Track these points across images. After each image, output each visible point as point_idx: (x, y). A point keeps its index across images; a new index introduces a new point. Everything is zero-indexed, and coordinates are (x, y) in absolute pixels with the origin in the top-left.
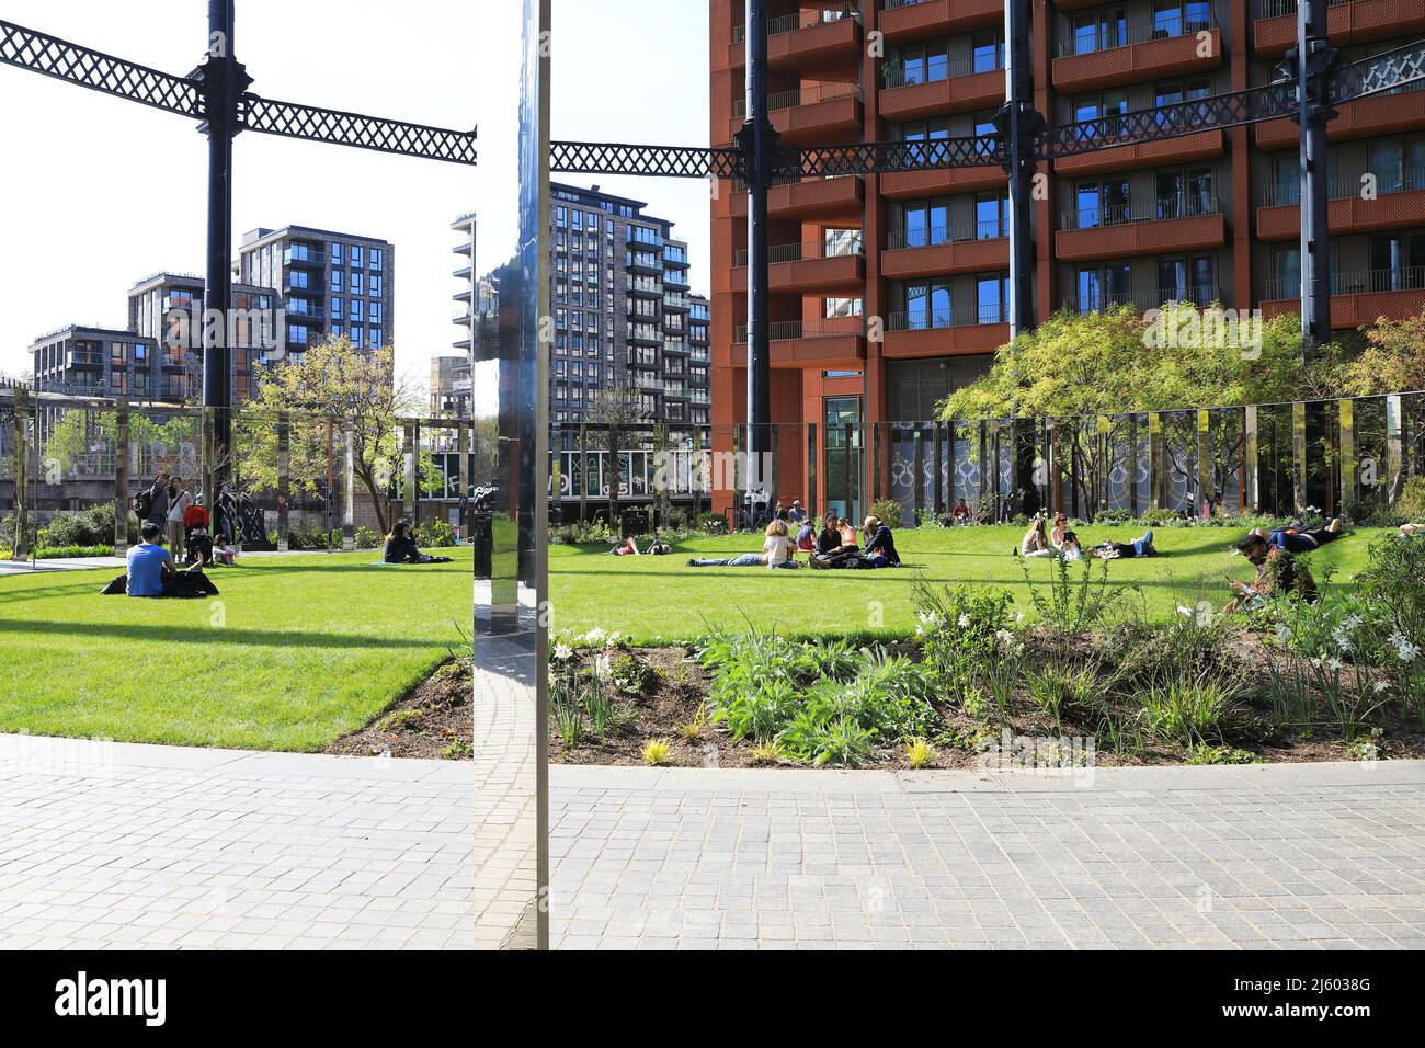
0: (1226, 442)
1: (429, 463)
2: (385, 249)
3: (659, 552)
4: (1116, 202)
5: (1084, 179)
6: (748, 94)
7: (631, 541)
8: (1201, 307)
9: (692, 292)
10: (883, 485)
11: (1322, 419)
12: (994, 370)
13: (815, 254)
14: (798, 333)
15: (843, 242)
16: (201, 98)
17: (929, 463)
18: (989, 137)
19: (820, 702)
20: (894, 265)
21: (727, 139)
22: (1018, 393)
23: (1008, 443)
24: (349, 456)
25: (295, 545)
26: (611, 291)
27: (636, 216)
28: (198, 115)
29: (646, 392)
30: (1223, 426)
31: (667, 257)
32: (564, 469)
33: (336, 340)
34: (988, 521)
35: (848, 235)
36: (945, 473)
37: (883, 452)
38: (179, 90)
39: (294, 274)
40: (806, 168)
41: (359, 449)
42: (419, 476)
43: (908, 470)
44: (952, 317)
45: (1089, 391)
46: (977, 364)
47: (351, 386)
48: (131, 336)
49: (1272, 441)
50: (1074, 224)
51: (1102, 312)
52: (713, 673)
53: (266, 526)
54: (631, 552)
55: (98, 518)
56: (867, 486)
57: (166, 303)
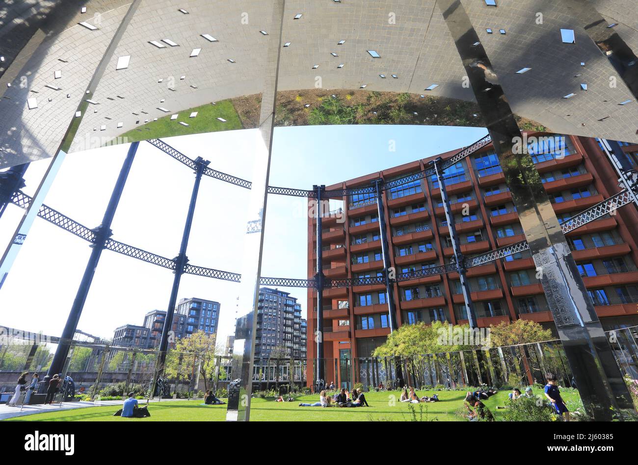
0: (456, 362)
1: (223, 370)
2: (218, 304)
3: (290, 401)
4: (415, 293)
5: (407, 287)
6: (317, 266)
7: (281, 397)
8: (443, 323)
9: (302, 318)
10: (357, 378)
11: (481, 355)
12: (387, 341)
13: (336, 308)
14: (331, 330)
15: (343, 305)
16: (175, 265)
17: (371, 370)
18: (381, 277)
20: (358, 311)
21: (312, 277)
22: (395, 348)
23: (393, 363)
24: (200, 366)
25: (178, 397)
26: (279, 318)
27: (287, 297)
28: (173, 269)
29: (288, 347)
30: (454, 357)
31: (295, 308)
32: (263, 372)
33: (200, 331)
34: (390, 389)
35: (345, 302)
36: (376, 373)
37: (357, 366)
38: (170, 263)
39: (192, 311)
40: (333, 285)
41: (203, 363)
42: (219, 374)
43: (365, 372)
44: (375, 325)
45: (415, 347)
46: (382, 340)
47: (202, 345)
48: (143, 328)
49: (469, 362)
50: (405, 300)
51: (416, 325)
53: (171, 389)
54: (282, 401)
55: (119, 387)
56: (353, 378)
57: (155, 319)
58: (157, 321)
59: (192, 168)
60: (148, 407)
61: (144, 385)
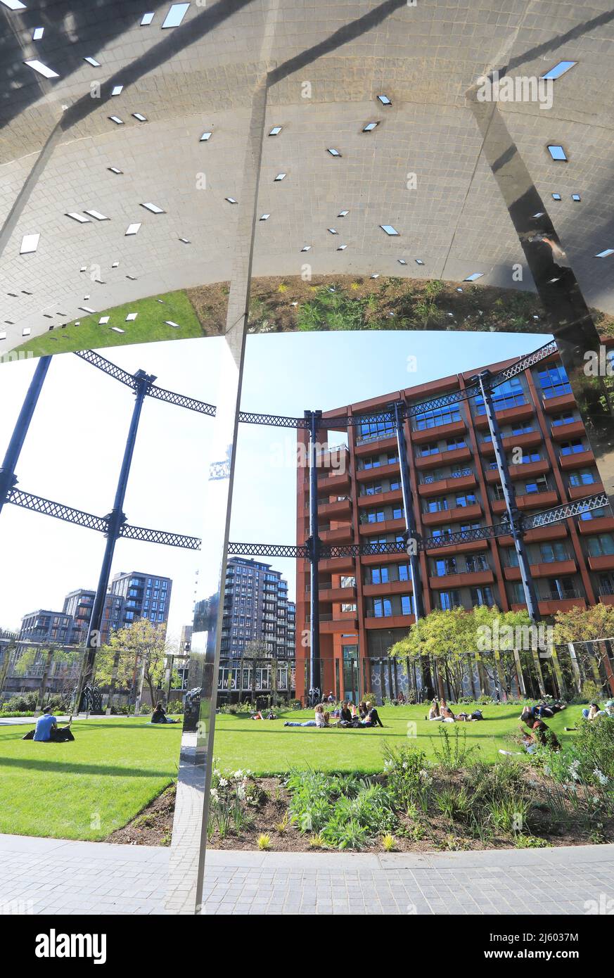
0: (508, 664)
1: (176, 674)
2: (168, 581)
3: (272, 718)
4: (451, 565)
5: (439, 557)
6: (311, 526)
7: (259, 713)
8: (490, 607)
9: (289, 600)
10: (368, 685)
12: (410, 634)
13: (337, 587)
14: (331, 619)
15: (348, 582)
16: (107, 525)
17: (386, 675)
18: (401, 542)
19: (341, 811)
20: (368, 591)
21: (303, 543)
22: (421, 644)
23: (418, 666)
24: (143, 669)
25: (113, 712)
26: (257, 600)
27: (268, 570)
28: (105, 531)
29: (269, 642)
30: (506, 657)
31: (279, 587)
32: (233, 677)
33: (144, 619)
34: (413, 703)
35: (350, 579)
36: (393, 679)
37: (367, 669)
38: (100, 522)
39: (132, 590)
40: (333, 554)
41: (148, 665)
42: (172, 680)
43: (378, 678)
44: (392, 611)
45: (450, 643)
46: (404, 632)
47: (147, 640)
48: (63, 614)
49: (526, 664)
50: (436, 575)
51: (451, 611)
52: (292, 793)
53: (103, 701)
54: (260, 718)
55: (30, 697)
56: (361, 685)
57: (80, 602)
58: (82, 605)
59: (130, 386)
60: (72, 727)
61: (64, 695)
